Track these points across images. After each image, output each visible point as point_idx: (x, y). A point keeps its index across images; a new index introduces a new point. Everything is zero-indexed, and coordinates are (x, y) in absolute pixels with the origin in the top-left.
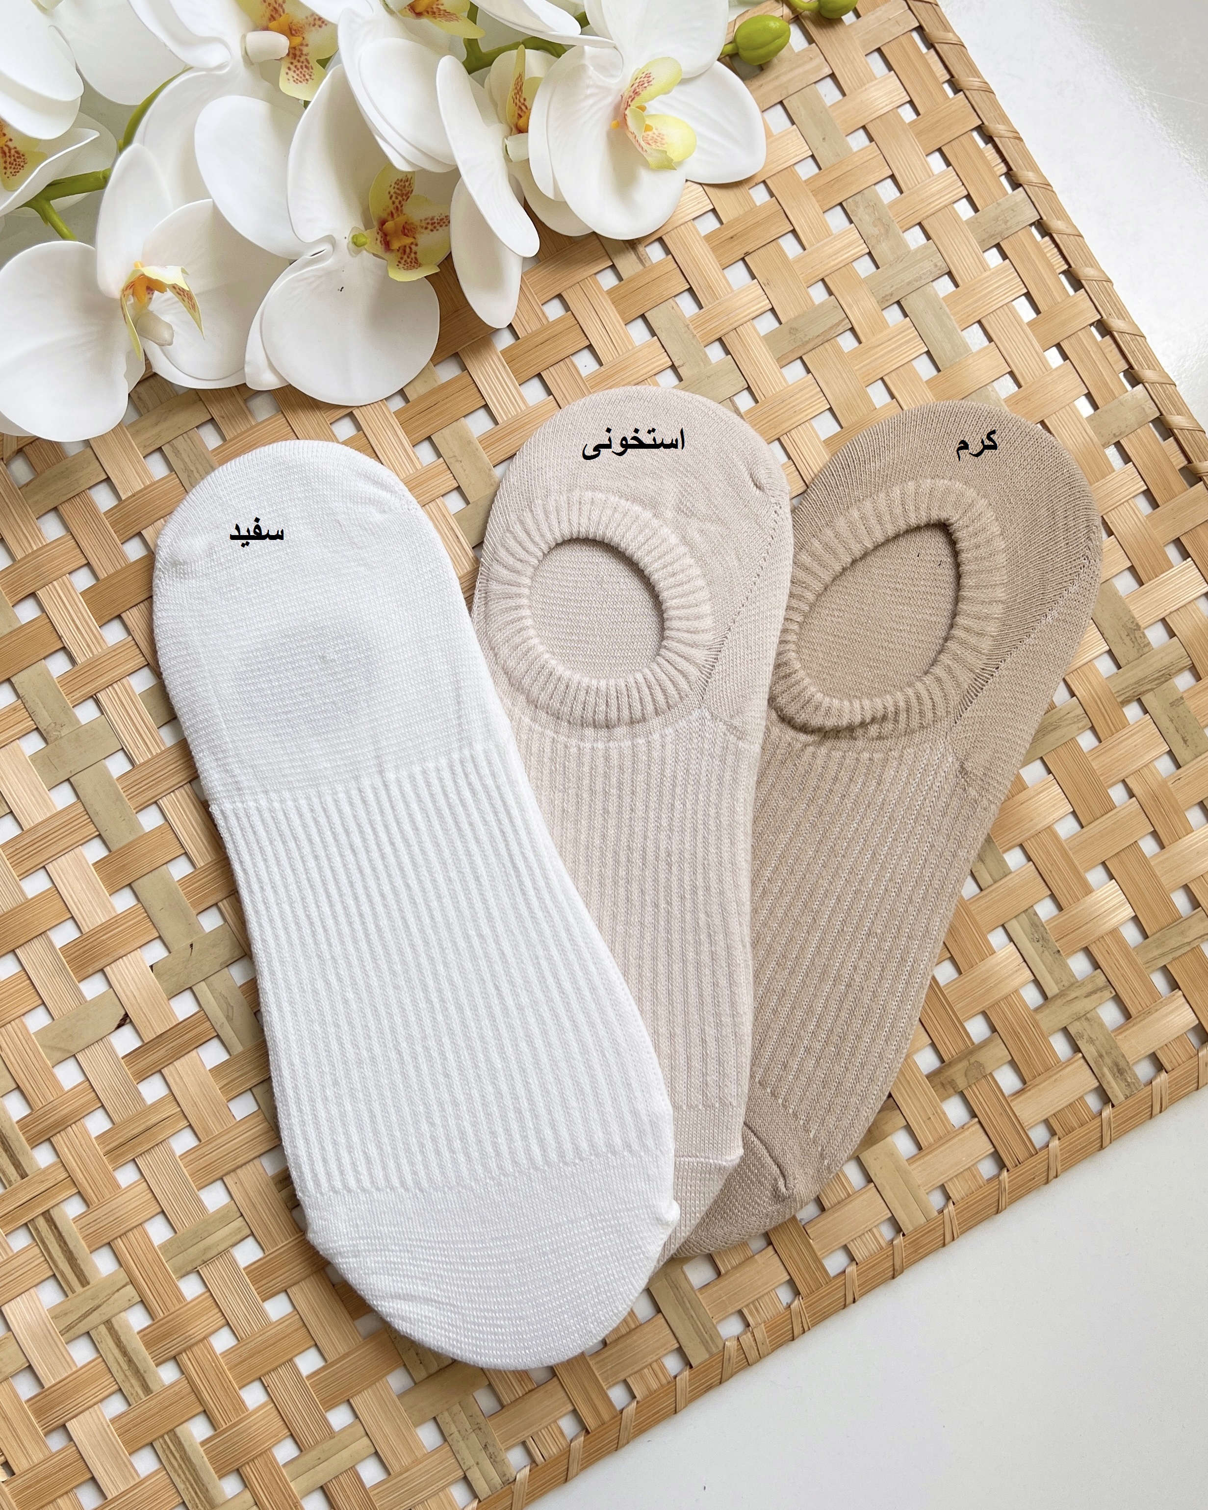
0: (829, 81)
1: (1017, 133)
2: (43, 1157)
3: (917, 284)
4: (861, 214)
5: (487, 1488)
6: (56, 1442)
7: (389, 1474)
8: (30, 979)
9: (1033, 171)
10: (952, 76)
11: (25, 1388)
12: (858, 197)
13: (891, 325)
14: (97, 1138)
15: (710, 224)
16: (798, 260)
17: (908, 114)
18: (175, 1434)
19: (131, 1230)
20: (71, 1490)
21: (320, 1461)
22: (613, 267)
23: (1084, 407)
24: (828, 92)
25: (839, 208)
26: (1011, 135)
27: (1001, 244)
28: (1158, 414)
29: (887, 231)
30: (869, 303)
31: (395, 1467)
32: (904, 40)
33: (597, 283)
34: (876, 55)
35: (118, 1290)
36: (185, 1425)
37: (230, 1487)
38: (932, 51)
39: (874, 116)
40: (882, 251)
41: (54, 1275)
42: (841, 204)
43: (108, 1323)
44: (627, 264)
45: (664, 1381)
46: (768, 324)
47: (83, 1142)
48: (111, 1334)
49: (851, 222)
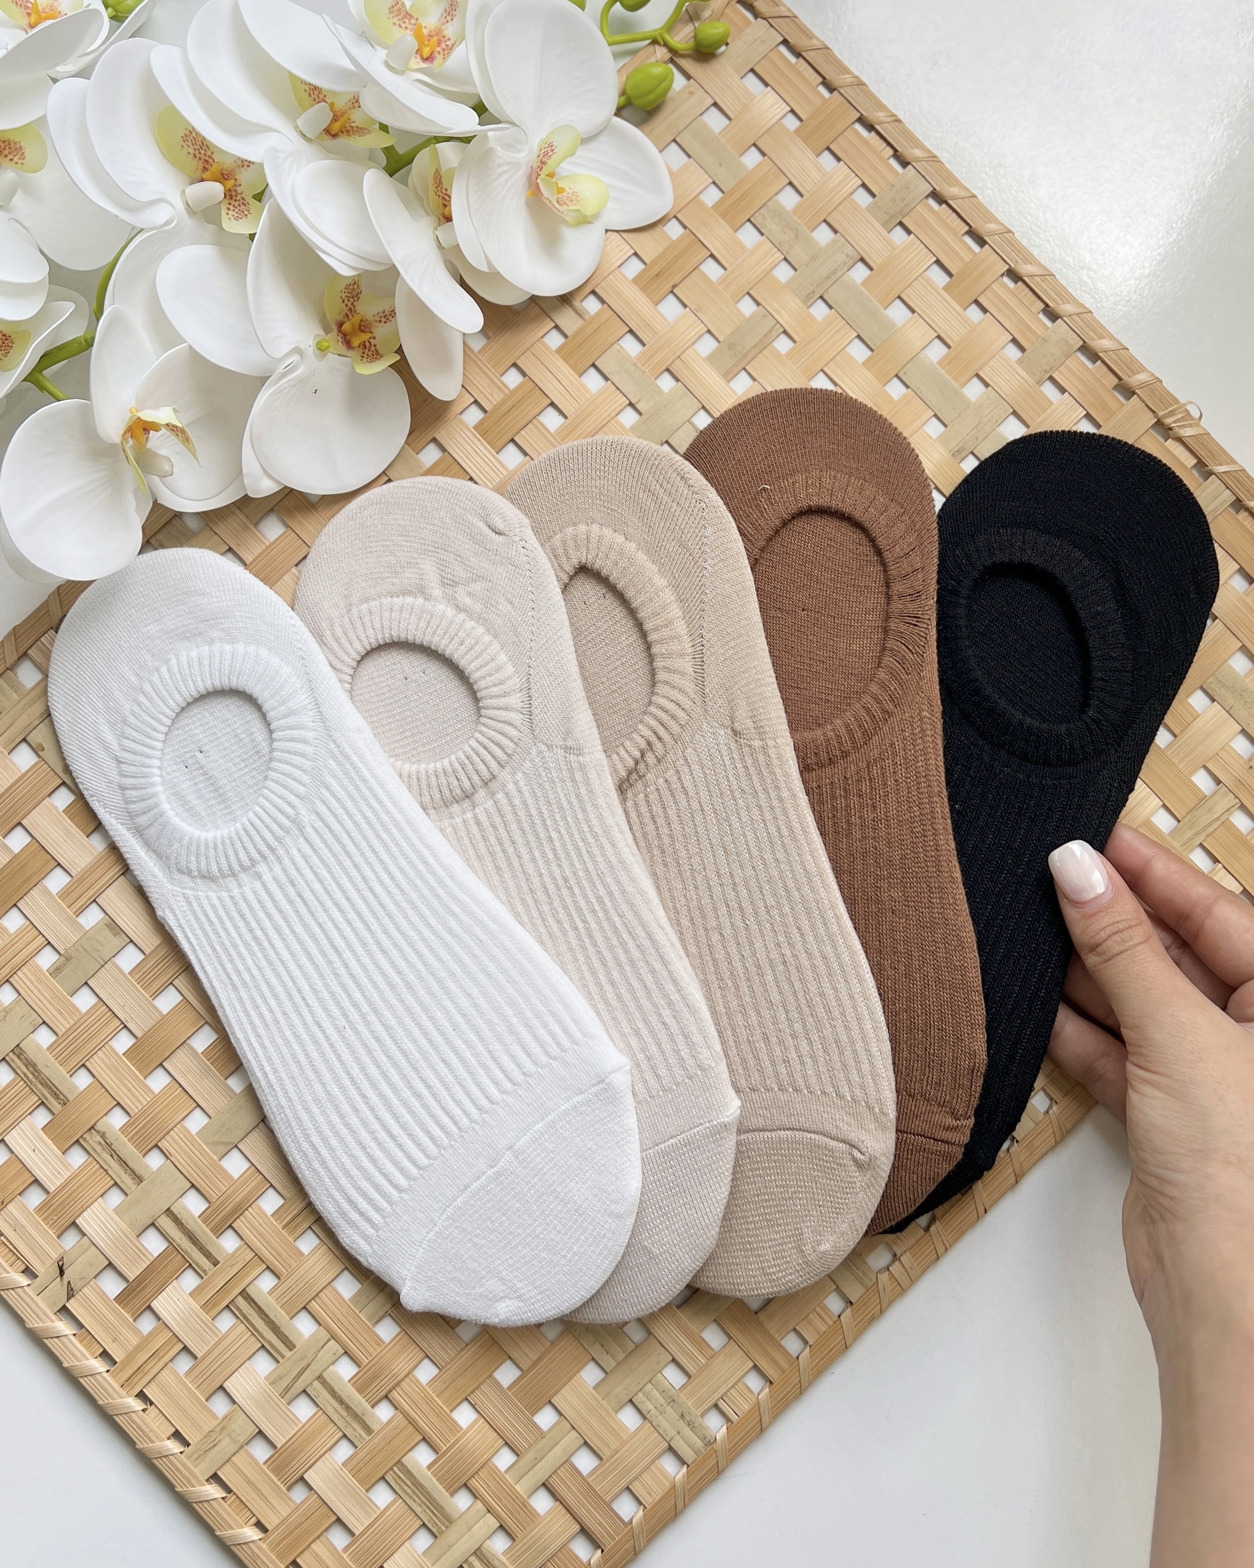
0: (713, 110)
1: (895, 116)
2: (229, 1243)
3: (834, 278)
4: (771, 226)
5: (692, 1453)
6: (299, 1494)
7: (601, 1459)
8: (181, 1086)
9: (917, 148)
10: (824, 78)
11: (261, 1452)
12: (764, 210)
13: (819, 319)
14: (272, 1215)
15: (635, 267)
16: (722, 281)
17: (792, 123)
18: (402, 1464)
19: (321, 1291)
20: (321, 1534)
21: (537, 1461)
22: (557, 327)
23: (1013, 353)
24: (714, 121)
25: (748, 224)
26: (889, 119)
27: (904, 221)
28: (1081, 343)
29: (797, 235)
30: (794, 303)
31: (606, 1453)
32: (772, 55)
33: (545, 345)
34: (751, 75)
35: (323, 1347)
36: (410, 1454)
37: (462, 1501)
38: (801, 60)
39: (762, 132)
40: (797, 255)
41: (263, 1346)
42: (749, 220)
43: (320, 1378)
44: (567, 319)
45: (831, 1323)
46: (707, 346)
47: (262, 1222)
48: (325, 1388)
49: (762, 234)
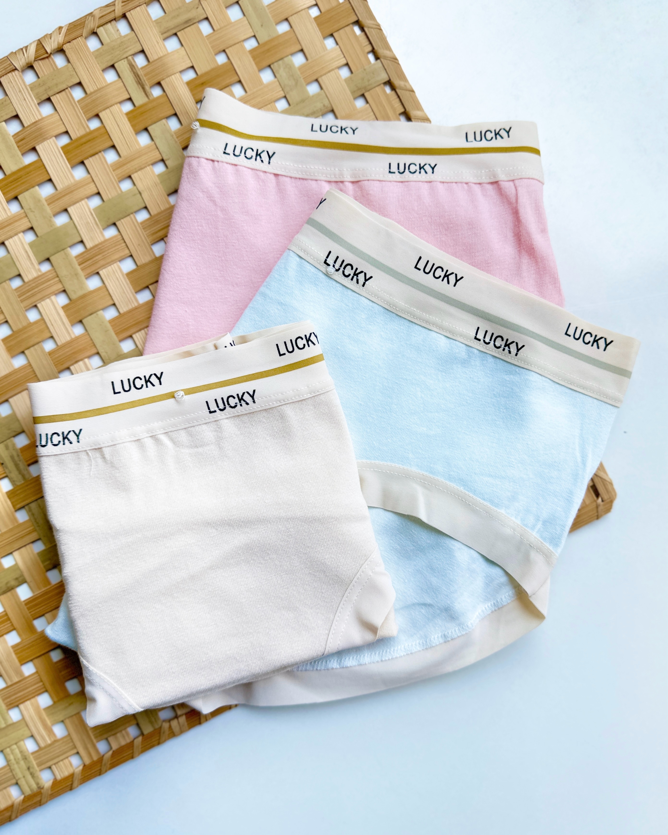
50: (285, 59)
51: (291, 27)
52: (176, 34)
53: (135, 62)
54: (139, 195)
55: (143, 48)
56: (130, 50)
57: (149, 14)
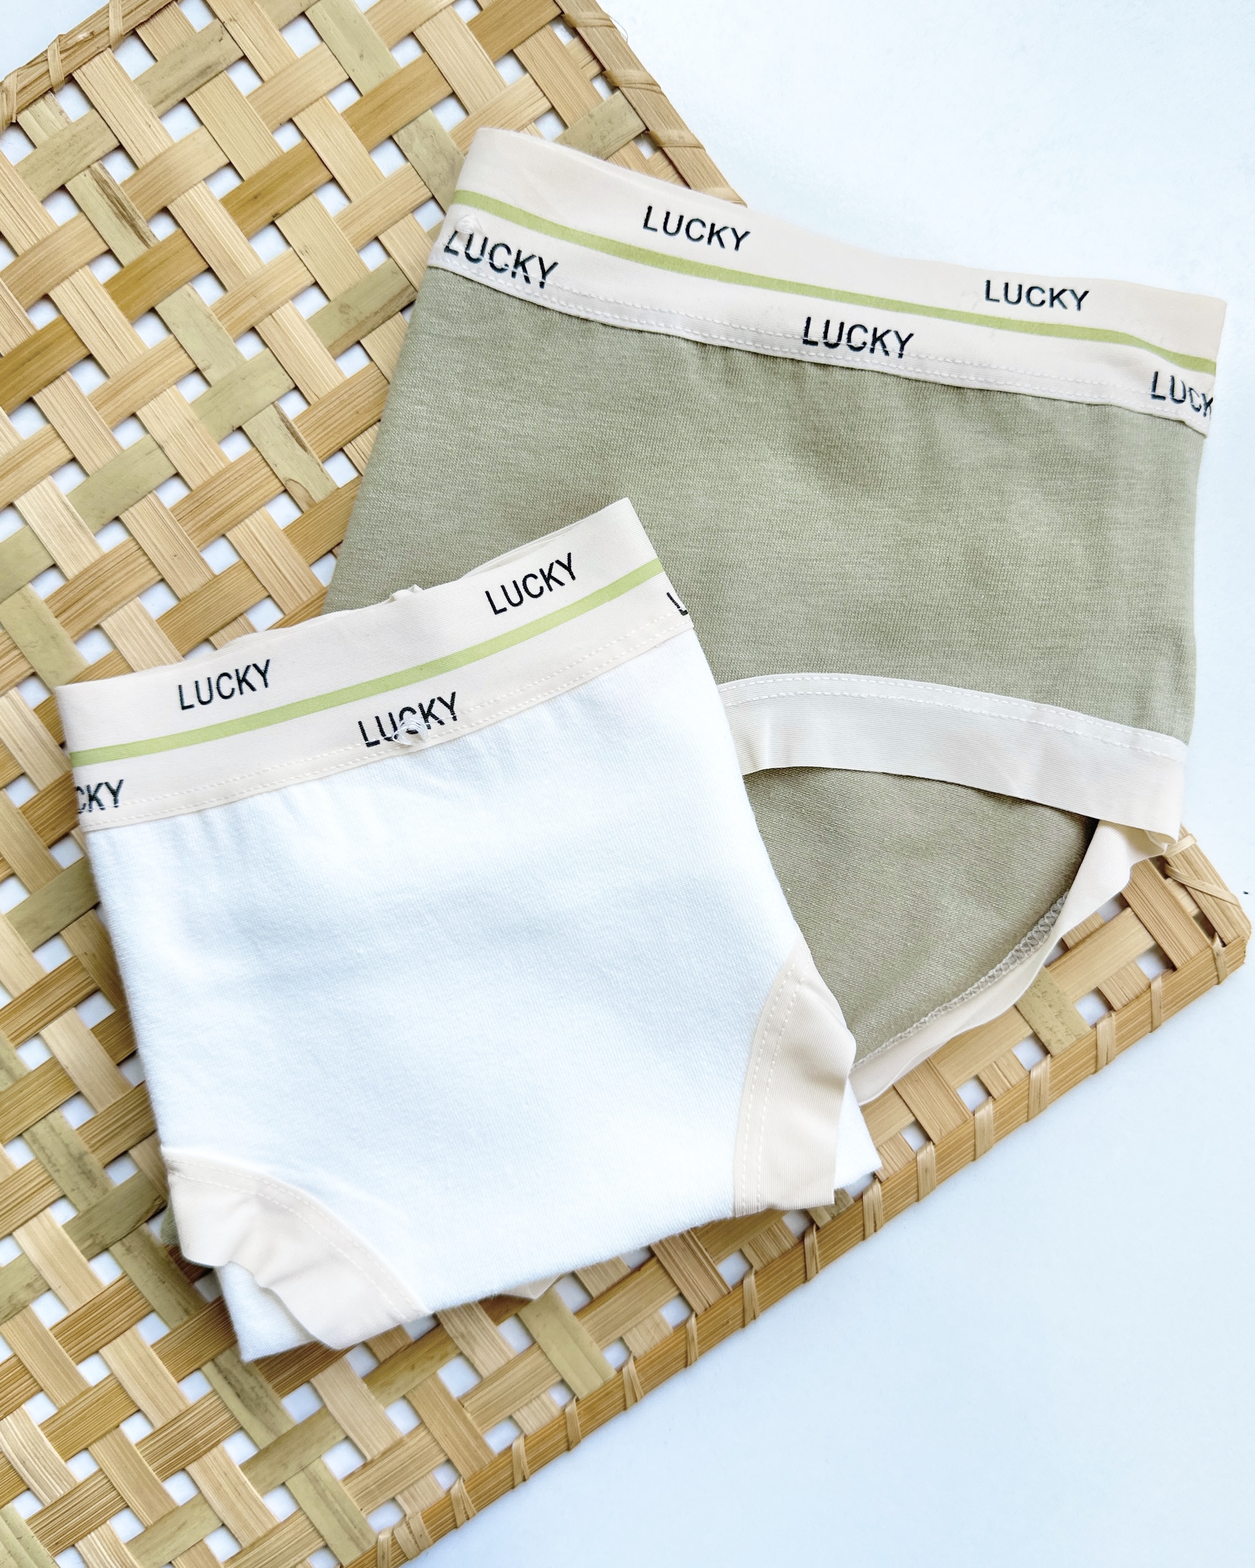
50: (421, 119)
51: (423, 49)
52: (184, 101)
53: (107, 172)
54: (159, 451)
55: (119, 142)
56: (93, 149)
57: (120, 68)
